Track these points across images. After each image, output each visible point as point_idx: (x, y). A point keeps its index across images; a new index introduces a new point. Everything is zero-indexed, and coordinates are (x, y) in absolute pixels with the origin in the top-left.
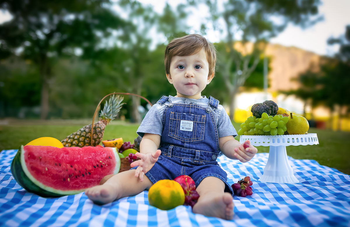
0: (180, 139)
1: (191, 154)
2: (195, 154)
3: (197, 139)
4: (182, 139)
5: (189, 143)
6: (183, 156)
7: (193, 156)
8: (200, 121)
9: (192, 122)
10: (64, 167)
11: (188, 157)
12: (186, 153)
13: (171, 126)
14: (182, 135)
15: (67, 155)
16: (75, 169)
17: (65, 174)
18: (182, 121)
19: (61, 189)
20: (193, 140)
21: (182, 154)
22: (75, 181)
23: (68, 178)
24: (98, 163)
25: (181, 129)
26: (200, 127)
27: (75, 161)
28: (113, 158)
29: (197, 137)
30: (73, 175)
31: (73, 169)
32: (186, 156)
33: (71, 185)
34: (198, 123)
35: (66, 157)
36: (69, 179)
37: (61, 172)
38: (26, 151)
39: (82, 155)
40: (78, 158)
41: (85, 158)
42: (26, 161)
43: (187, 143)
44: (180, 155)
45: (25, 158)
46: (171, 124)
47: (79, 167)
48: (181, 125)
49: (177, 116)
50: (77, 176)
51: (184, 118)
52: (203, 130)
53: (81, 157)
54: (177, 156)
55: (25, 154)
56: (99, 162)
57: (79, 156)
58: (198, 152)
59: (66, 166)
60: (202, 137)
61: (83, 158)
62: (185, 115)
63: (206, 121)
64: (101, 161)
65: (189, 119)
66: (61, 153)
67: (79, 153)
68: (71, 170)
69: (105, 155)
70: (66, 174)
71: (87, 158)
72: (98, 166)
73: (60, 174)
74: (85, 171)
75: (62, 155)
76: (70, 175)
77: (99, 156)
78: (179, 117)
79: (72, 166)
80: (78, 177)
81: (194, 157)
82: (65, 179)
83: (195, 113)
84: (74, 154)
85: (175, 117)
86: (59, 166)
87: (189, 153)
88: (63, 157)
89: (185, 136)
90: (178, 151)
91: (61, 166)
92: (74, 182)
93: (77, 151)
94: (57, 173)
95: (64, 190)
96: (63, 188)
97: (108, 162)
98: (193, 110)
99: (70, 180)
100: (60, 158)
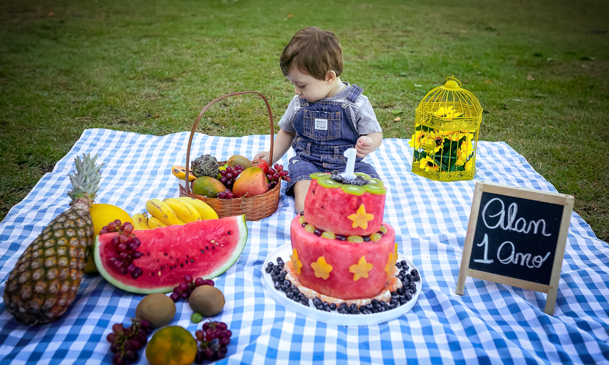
0: (315, 138)
1: (330, 151)
2: (333, 151)
3: (334, 137)
4: (318, 138)
5: (326, 141)
6: (322, 153)
7: (332, 152)
8: (335, 118)
9: (326, 120)
10: (154, 256)
11: (327, 154)
12: (325, 151)
13: (305, 125)
14: (318, 134)
15: (161, 240)
16: (171, 258)
17: (154, 266)
18: (316, 120)
19: (147, 287)
20: (330, 138)
21: (320, 151)
22: (169, 274)
23: (158, 272)
24: (207, 245)
25: (316, 128)
26: (335, 125)
27: (172, 246)
28: (235, 233)
29: (333, 135)
30: (166, 267)
31: (167, 258)
32: (325, 153)
33: (162, 280)
34: (332, 121)
35: (159, 242)
36: (160, 273)
37: (149, 264)
38: (102, 242)
39: (183, 236)
40: (176, 242)
41: (188, 240)
42: (101, 255)
43: (324, 141)
44: (319, 153)
45: (100, 251)
46: (305, 122)
47: (176, 254)
48: (316, 123)
49: (310, 114)
50: (172, 267)
51: (318, 116)
52: (339, 127)
53: (180, 240)
54: (316, 153)
55: (100, 247)
56: (209, 242)
57: (179, 239)
58: (336, 148)
59: (157, 255)
60: (338, 134)
61: (185, 240)
62: (318, 113)
63: (341, 118)
64: (213, 242)
65: (322, 117)
66: (151, 238)
67: (179, 234)
68: (165, 260)
69: (221, 231)
70: (156, 267)
71: (190, 240)
72: (207, 248)
73: (147, 267)
74: (186, 258)
75: (152, 241)
76: (162, 268)
77: (212, 233)
78: (312, 115)
79: (166, 254)
80: (174, 268)
81: (333, 154)
82: (154, 273)
83: (329, 110)
84: (171, 236)
85: (309, 116)
86: (148, 256)
87: (327, 151)
88: (154, 243)
89: (321, 135)
90: (316, 149)
91: (150, 256)
92: (166, 276)
93: (176, 231)
94: (144, 266)
95: (151, 287)
96: (149, 285)
97: (224, 240)
98: (326, 107)
99: (162, 273)
100: (150, 245)
